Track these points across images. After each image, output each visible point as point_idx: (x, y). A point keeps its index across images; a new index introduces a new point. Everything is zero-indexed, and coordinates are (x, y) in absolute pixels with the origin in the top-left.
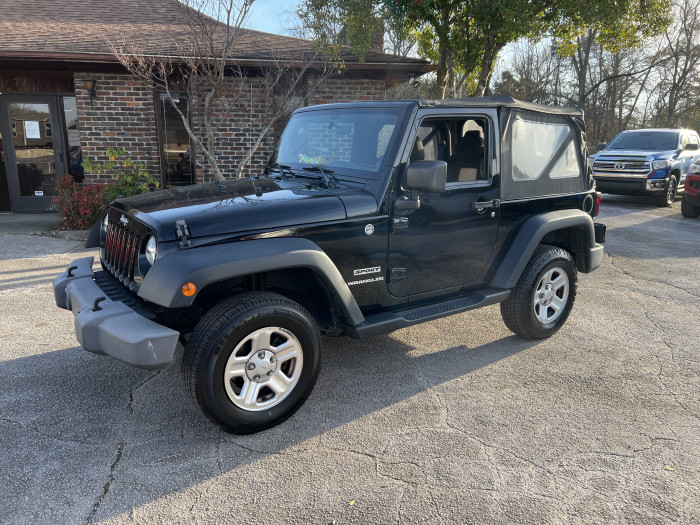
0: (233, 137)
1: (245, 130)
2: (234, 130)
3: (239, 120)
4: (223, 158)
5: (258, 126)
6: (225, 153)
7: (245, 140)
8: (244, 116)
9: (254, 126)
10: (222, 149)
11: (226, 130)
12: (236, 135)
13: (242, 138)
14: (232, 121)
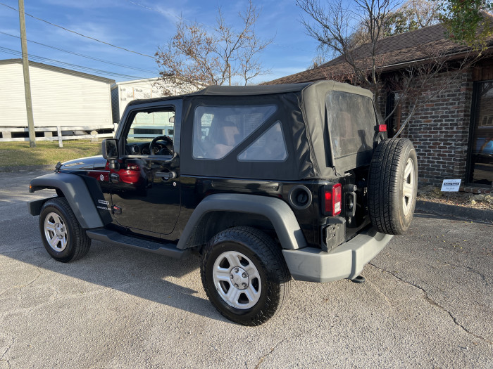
0: (432, 123)
1: (442, 117)
2: (433, 117)
3: (439, 109)
4: (423, 140)
5: (454, 112)
6: (425, 136)
7: (441, 125)
8: (443, 104)
9: (450, 112)
10: (423, 133)
11: (427, 117)
12: (435, 121)
13: (439, 123)
14: (433, 109)
